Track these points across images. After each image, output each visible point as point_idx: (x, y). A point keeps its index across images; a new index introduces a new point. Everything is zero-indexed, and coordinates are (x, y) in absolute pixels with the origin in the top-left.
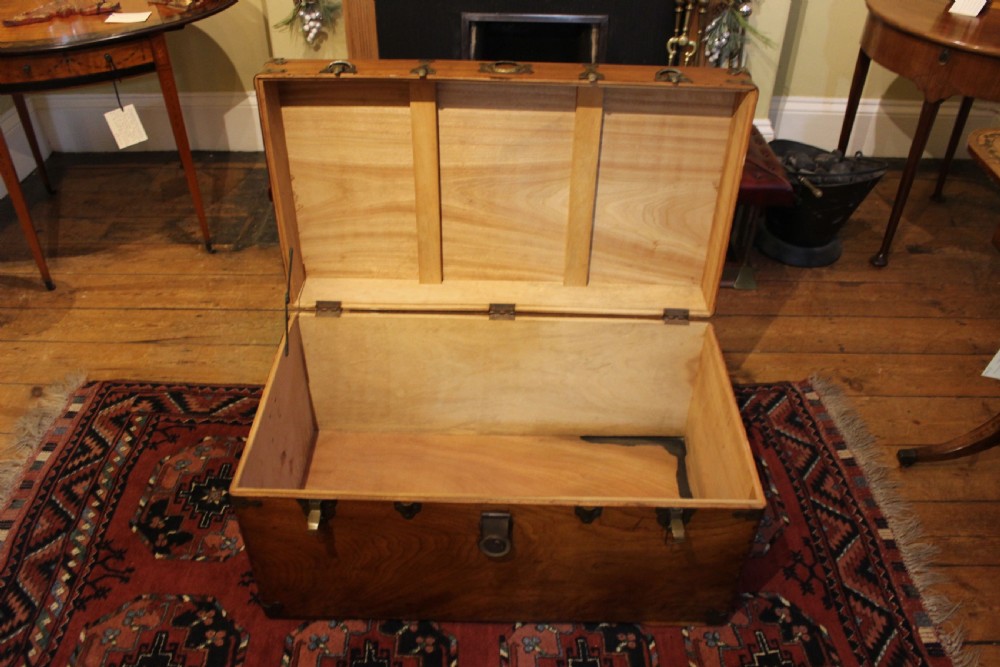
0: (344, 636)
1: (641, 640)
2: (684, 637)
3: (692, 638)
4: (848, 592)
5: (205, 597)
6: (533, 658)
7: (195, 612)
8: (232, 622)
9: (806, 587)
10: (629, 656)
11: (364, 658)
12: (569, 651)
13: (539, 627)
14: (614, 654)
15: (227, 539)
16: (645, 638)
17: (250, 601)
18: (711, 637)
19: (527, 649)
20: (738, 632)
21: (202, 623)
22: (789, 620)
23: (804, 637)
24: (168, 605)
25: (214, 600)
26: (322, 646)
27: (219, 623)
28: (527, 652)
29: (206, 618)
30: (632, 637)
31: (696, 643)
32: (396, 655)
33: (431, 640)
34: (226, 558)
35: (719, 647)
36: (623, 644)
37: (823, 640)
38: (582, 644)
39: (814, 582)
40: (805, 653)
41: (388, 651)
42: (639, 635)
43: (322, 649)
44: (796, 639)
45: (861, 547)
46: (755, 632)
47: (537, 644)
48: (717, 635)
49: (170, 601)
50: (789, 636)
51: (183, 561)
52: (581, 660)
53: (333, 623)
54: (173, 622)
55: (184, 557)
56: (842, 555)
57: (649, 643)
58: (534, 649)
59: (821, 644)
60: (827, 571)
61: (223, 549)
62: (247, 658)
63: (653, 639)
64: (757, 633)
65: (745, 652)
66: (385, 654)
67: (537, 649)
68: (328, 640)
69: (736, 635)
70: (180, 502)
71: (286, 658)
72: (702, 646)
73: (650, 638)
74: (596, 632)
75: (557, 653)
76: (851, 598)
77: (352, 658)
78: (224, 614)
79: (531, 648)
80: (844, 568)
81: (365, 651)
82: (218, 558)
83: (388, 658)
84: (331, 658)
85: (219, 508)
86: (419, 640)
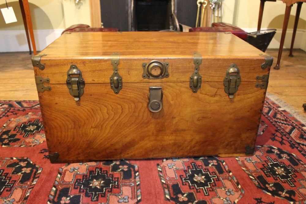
0: (86, 167)
1: (219, 162)
2: (237, 160)
3: (240, 160)
4: (299, 144)
5: (23, 157)
6: (173, 170)
7: (18, 163)
8: (35, 165)
9: (282, 143)
10: (215, 167)
11: (96, 173)
12: (188, 167)
13: (174, 160)
14: (208, 167)
15: (35, 140)
16: (220, 161)
17: (43, 158)
18: (248, 159)
19: (170, 168)
20: (259, 157)
21: (21, 166)
22: (278, 153)
23: (287, 157)
24: (5, 161)
25: (27, 158)
26: (76, 171)
27: (28, 165)
28: (170, 169)
29: (22, 164)
30: (215, 161)
31: (243, 162)
32: (110, 172)
33: (126, 167)
34: (34, 146)
35: (253, 163)
36: (212, 164)
37: (295, 158)
38: (194, 164)
39: (284, 141)
40: (289, 162)
41: (107, 171)
42: (218, 161)
43: (76, 172)
44: (284, 158)
45: (298, 131)
46: (266, 157)
47: (174, 166)
48: (250, 159)
49: (7, 160)
50: (280, 157)
51: (15, 147)
52: (195, 170)
53: (81, 164)
54: (7, 166)
55: (16, 146)
56: (292, 134)
57: (222, 163)
58: (173, 167)
59: (295, 159)
60: (288, 138)
61: (33, 143)
62: (40, 176)
63: (224, 161)
64: (267, 157)
65: (264, 163)
66: (105, 172)
67: (174, 167)
68: (79, 169)
69: (259, 158)
70: (16, 130)
71: (59, 176)
72: (245, 162)
73: (222, 161)
74: (199, 161)
75: (183, 168)
76: (301, 145)
77: (90, 174)
78: (31, 162)
79: (171, 167)
80: (294, 137)
81: (96, 171)
82: (31, 146)
83: (107, 173)
84: (80, 175)
85: (33, 131)
86: (120, 167)
